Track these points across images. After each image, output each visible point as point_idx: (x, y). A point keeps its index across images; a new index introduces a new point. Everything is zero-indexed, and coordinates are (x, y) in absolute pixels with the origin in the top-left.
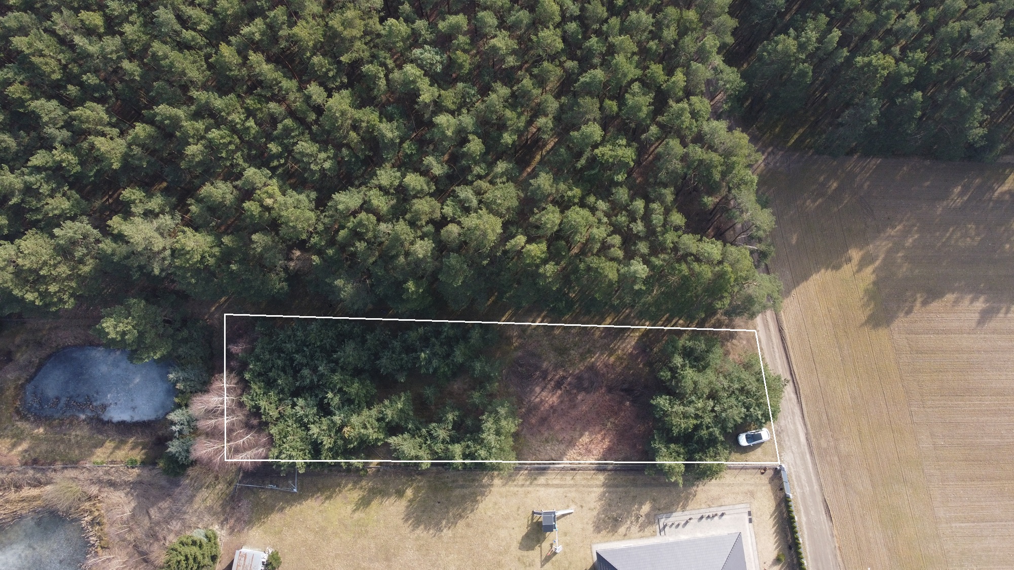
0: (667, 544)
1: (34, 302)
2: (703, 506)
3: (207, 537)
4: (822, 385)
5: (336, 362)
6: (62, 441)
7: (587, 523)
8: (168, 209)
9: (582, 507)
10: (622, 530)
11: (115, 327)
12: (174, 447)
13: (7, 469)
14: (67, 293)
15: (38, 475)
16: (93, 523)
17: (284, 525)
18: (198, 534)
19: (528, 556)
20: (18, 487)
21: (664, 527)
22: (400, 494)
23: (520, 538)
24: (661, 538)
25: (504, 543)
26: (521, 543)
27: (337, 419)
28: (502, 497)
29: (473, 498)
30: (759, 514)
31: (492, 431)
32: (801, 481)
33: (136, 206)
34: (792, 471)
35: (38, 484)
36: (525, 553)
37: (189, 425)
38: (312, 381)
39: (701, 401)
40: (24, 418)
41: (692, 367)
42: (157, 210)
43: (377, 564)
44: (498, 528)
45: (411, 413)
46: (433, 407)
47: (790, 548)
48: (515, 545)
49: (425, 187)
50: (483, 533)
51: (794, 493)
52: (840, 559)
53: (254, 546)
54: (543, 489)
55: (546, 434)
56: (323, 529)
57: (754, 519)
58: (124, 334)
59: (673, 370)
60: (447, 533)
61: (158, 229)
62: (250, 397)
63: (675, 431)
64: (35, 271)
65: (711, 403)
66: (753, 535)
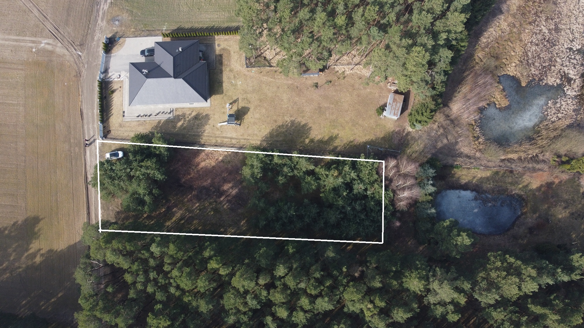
0: (169, 103)
1: (510, 257)
2: (148, 122)
3: (414, 125)
4: (72, 181)
5: (341, 212)
6: (497, 182)
7: (212, 117)
8: (432, 307)
9: (214, 126)
10: (194, 114)
11: (463, 240)
12: (431, 172)
13: (526, 169)
14: (492, 261)
15: (509, 164)
16: (478, 138)
17: (374, 129)
18: (419, 126)
19: (245, 103)
20: (520, 159)
21: (170, 112)
22: (312, 141)
23: (249, 113)
24: (173, 107)
25: (257, 111)
26: (249, 110)
27: (340, 180)
28: (256, 134)
29: (271, 135)
30: (119, 116)
31: (255, 167)
32: (93, 130)
33: (451, 310)
34: (97, 136)
35: (509, 160)
36: (247, 106)
37: (424, 184)
38: (355, 203)
39: (137, 175)
40: (520, 196)
41: (139, 194)
42: (438, 306)
43: (326, 105)
44: (260, 119)
45: (302, 181)
46: (291, 185)
47: (105, 97)
48: (251, 110)
50: (268, 117)
51: (98, 125)
52: (80, 90)
53: (391, 119)
54: (234, 137)
55: (229, 166)
56: (354, 125)
57: (122, 113)
58: (459, 235)
59: (150, 193)
60: (288, 119)
61: (437, 294)
62: (389, 196)
63: (154, 160)
64: (509, 274)
65: (132, 174)
66: (124, 105)
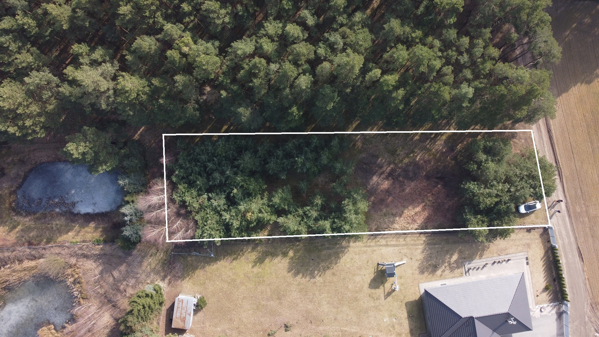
0: (473, 282)
1: (15, 134)
2: (495, 255)
3: (155, 290)
4: (577, 169)
5: (238, 167)
6: (47, 229)
7: (415, 270)
8: (107, 58)
9: (411, 259)
10: (439, 272)
11: (77, 149)
12: (127, 232)
13: (11, 249)
14: (39, 126)
15: (33, 252)
16: (74, 283)
17: (207, 279)
18: (149, 289)
19: (376, 293)
20: (21, 261)
21: (469, 270)
22: (285, 254)
23: (369, 281)
24: (466, 277)
25: (359, 285)
26: (370, 285)
27: (242, 207)
28: (356, 254)
29: (337, 256)
30: (533, 258)
31: (352, 212)
32: (562, 236)
33: (83, 58)
34: (556, 229)
35: (34, 258)
36: (373, 291)
37: (136, 215)
38: (221, 181)
39: (500, 184)
40: (18, 214)
41: (492, 161)
42: (100, 60)
43: (272, 302)
44: (354, 275)
45: (292, 201)
46: (304, 195)
47: (554, 280)
48: (367, 285)
49: (301, 35)
50: (344, 279)
51: (558, 244)
52: (588, 286)
53: (187, 294)
54: (384, 248)
55: (384, 210)
56: (234, 280)
57: (530, 262)
58: (84, 154)
59: (479, 164)
60: (319, 279)
61: (102, 75)
62: (178, 195)
63: (482, 206)
64: (14, 111)
65: (507, 186)
66: (530, 273)
